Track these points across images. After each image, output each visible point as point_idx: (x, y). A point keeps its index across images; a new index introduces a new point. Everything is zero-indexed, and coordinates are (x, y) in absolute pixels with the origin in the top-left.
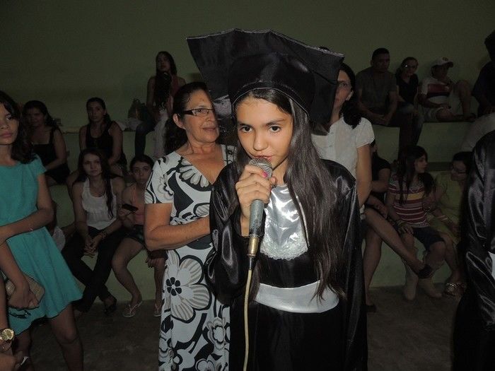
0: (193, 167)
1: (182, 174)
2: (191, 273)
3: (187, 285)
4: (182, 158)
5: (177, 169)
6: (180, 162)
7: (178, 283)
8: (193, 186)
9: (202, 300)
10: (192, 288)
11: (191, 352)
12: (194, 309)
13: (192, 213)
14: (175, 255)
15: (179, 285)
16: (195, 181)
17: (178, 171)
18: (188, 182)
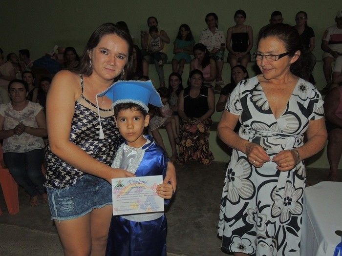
0: (263, 93)
1: (253, 96)
2: (244, 169)
3: (239, 177)
4: (259, 83)
5: (251, 91)
6: (256, 86)
7: (233, 174)
8: (256, 107)
9: (247, 192)
10: (242, 181)
11: (231, 226)
12: (240, 197)
13: (250, 126)
14: (236, 153)
15: (234, 175)
16: (259, 104)
17: (251, 93)
18: (254, 103)
